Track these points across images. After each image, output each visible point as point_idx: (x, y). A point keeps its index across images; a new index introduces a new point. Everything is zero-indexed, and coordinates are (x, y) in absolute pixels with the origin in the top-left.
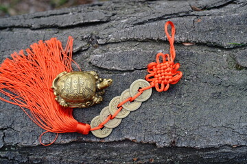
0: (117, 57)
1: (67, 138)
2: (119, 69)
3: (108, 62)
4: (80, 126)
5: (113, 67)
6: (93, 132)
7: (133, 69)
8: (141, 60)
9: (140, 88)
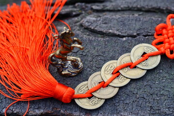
0: (115, 21)
1: (39, 108)
2: (117, 33)
3: (104, 25)
4: (60, 89)
5: (110, 31)
6: (77, 101)
7: (135, 34)
8: (145, 26)
9: (144, 53)
